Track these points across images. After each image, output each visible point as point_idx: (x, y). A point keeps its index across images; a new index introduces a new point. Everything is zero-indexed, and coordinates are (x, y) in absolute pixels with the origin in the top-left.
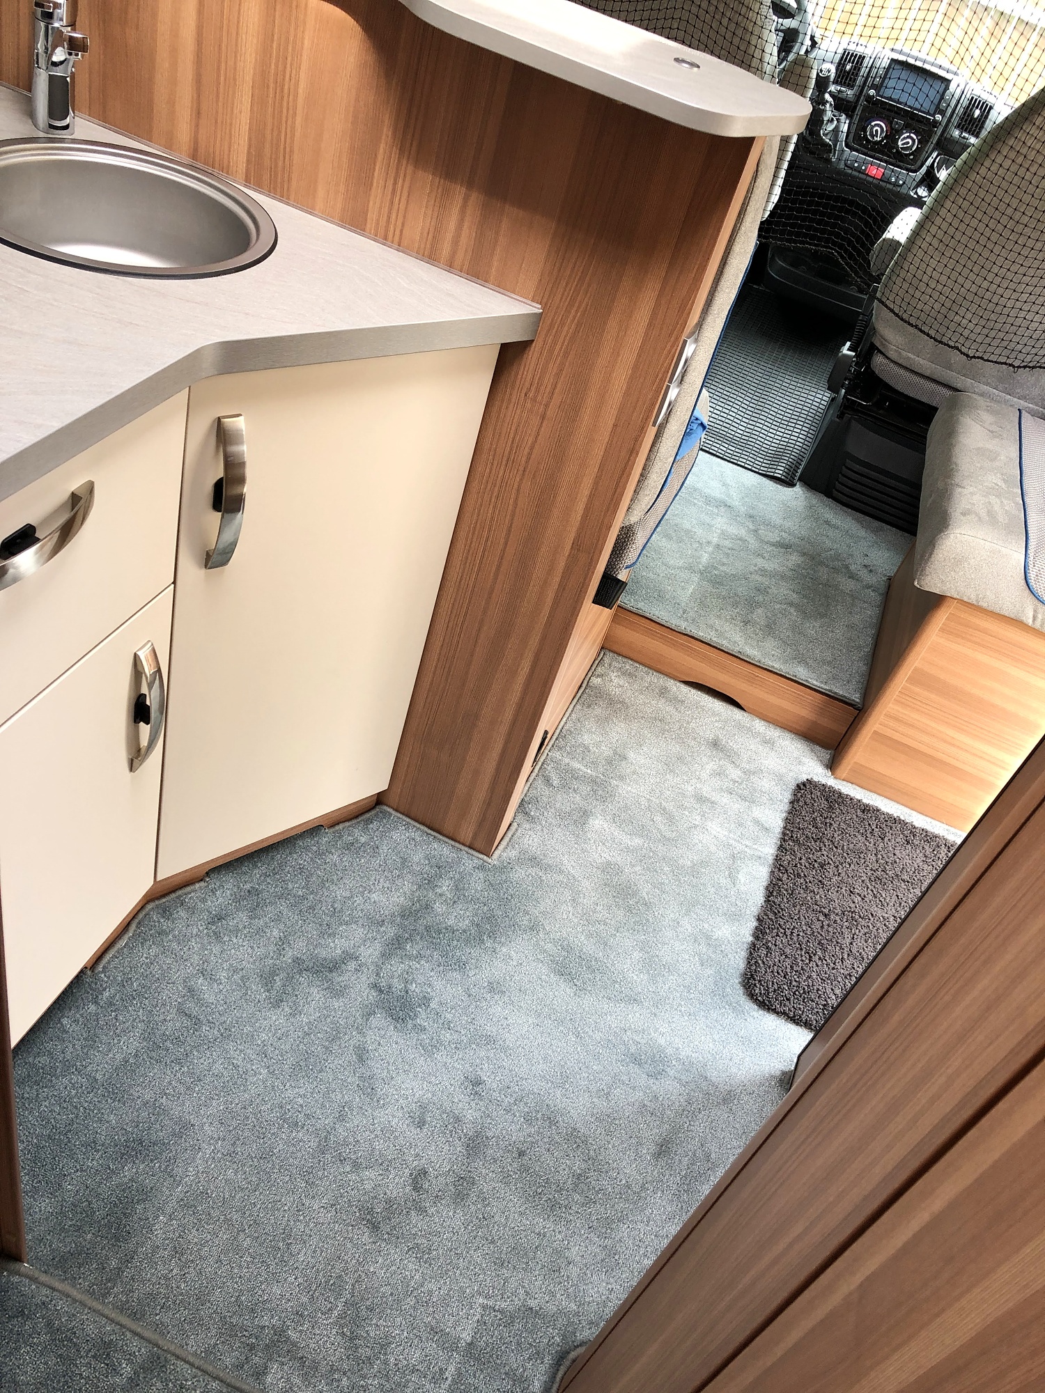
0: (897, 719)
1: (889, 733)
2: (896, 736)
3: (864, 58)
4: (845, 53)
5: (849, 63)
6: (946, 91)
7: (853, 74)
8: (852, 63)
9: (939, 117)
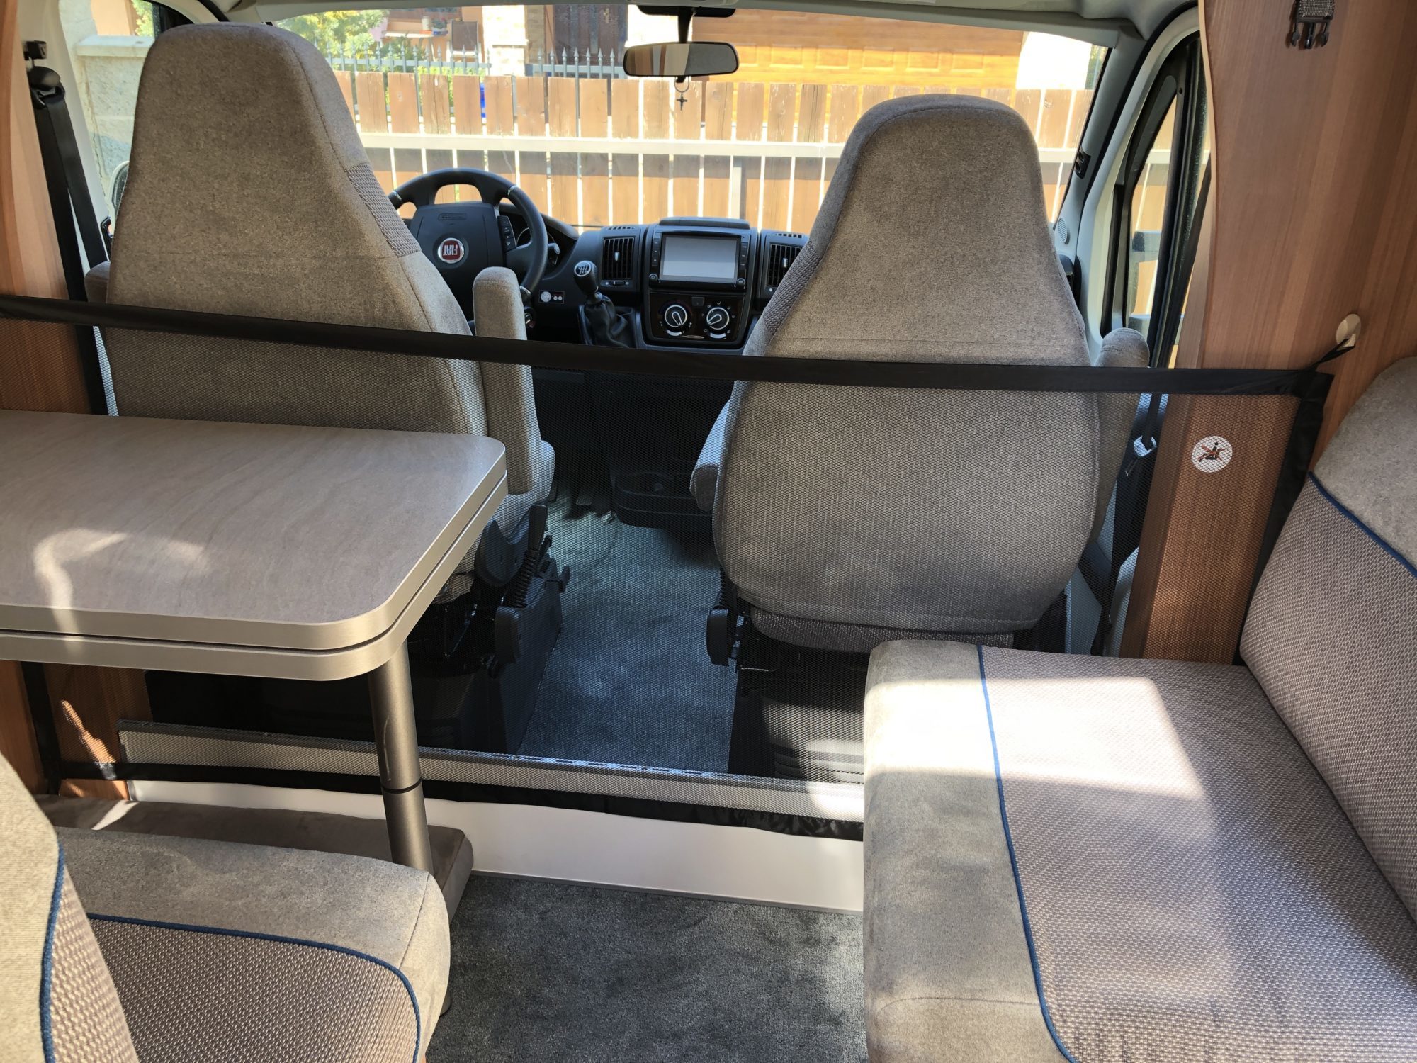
3: (631, 240)
4: (607, 241)
5: (616, 251)
6: (739, 250)
7: (625, 262)
8: (620, 251)
9: (742, 281)
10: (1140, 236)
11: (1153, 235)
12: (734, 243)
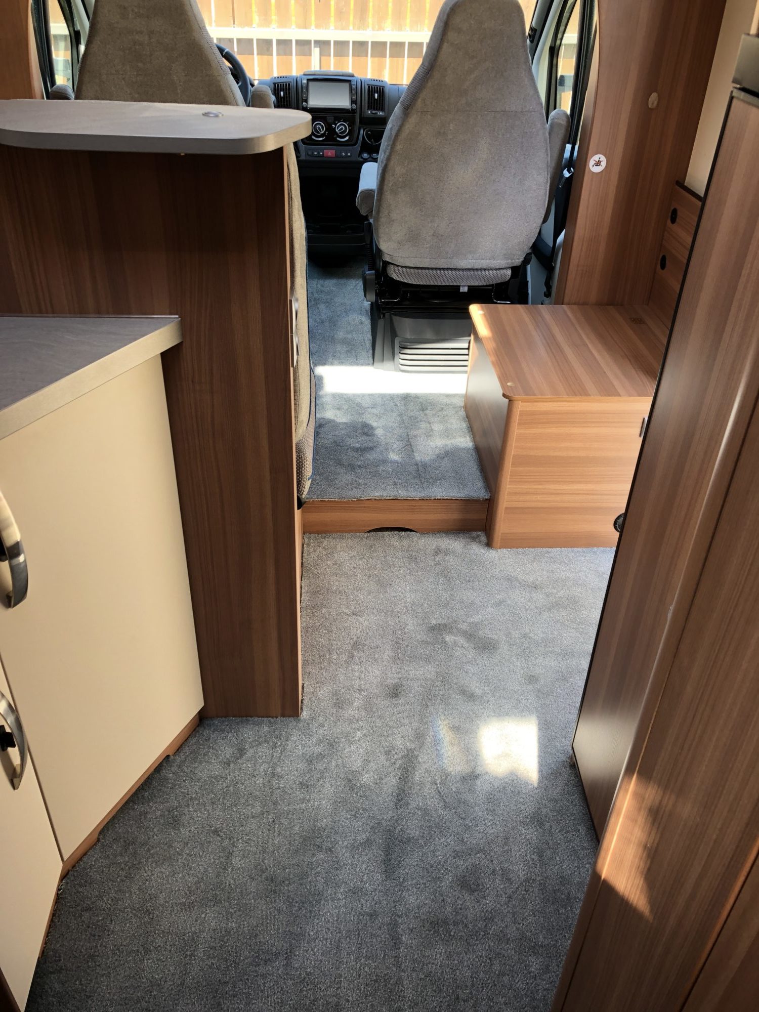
0: (516, 494)
1: (515, 504)
2: (520, 505)
3: (289, 84)
4: (275, 86)
5: (281, 91)
6: (351, 89)
7: (287, 98)
8: (283, 91)
9: (354, 106)
10: (562, 77)
11: (570, 76)
12: (347, 85)
